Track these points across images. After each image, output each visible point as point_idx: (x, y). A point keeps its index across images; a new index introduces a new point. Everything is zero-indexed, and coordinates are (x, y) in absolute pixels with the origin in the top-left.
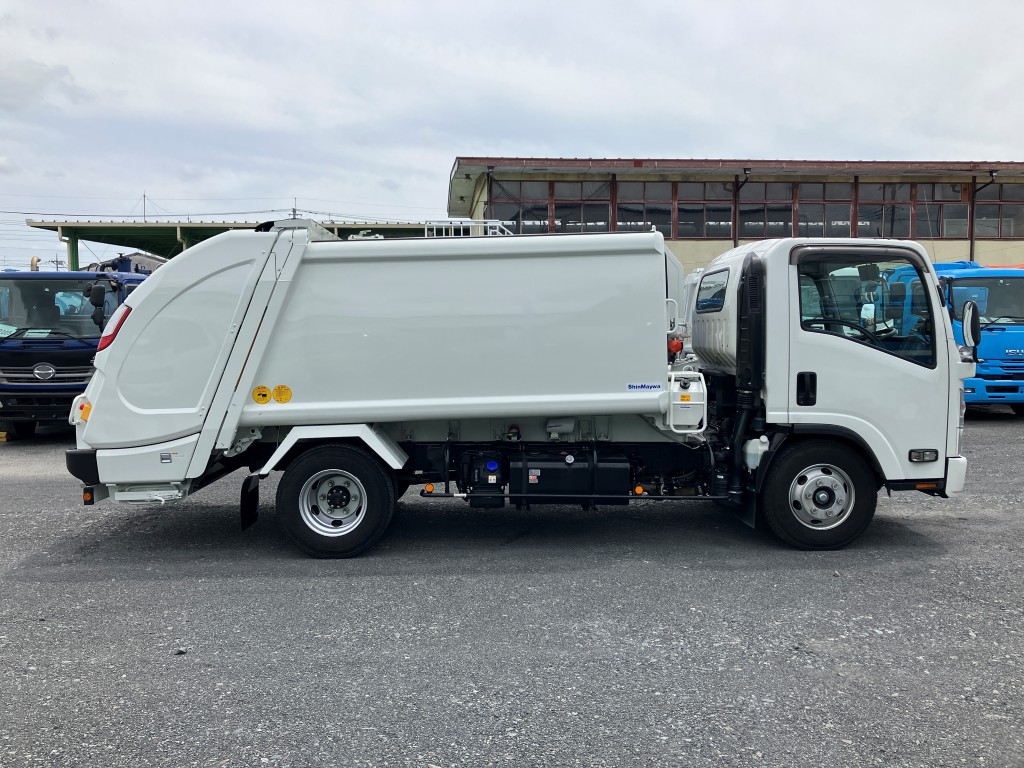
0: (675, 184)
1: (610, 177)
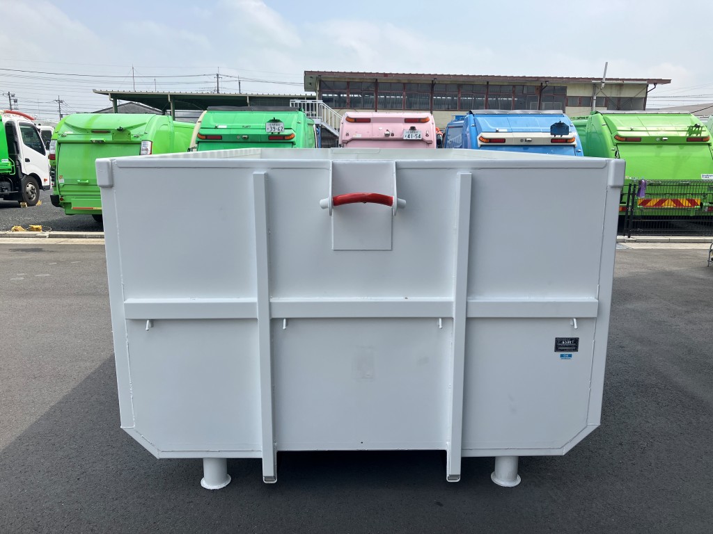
0: (404, 84)
1: (375, 81)
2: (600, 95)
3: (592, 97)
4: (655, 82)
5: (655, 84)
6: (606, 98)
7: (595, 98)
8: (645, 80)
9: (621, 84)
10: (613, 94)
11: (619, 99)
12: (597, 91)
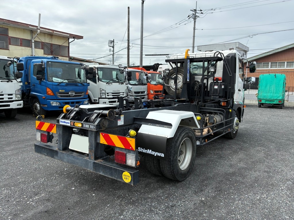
2: (37, 39)
3: (31, 40)
4: (74, 36)
5: (74, 38)
6: (42, 42)
7: (33, 41)
8: (68, 34)
9: (51, 34)
10: (47, 40)
11: (52, 45)
12: (34, 36)
